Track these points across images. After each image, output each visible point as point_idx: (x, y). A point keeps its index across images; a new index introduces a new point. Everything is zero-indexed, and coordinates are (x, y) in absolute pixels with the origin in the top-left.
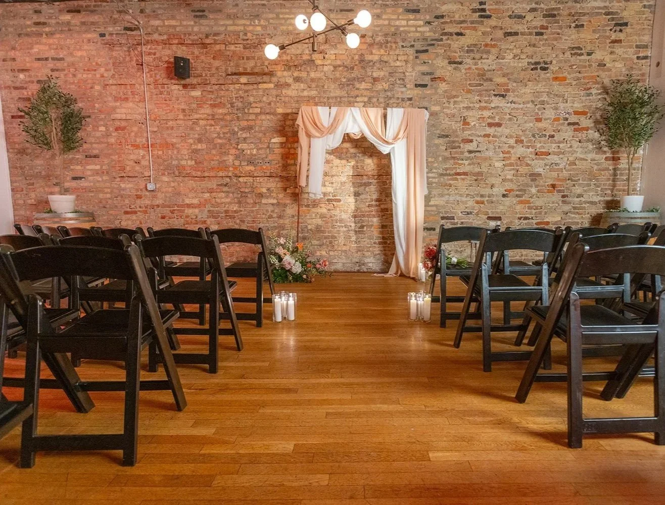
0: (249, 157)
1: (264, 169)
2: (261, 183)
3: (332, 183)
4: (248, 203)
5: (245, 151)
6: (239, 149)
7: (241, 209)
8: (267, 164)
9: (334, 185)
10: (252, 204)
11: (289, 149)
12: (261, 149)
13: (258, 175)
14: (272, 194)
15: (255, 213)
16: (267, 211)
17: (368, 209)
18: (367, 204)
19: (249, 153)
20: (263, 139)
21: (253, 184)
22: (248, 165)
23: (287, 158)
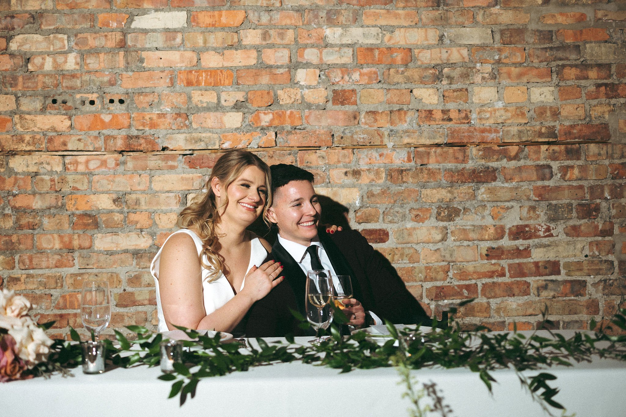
0: (48, 81)
1: (104, 125)
2: (91, 174)
3: (356, 173)
4: (41, 252)
5: (37, 60)
6: (12, 55)
7: (17, 273)
8: (116, 107)
9: (365, 179)
10: (59, 253)
11: (198, 52)
12: (95, 52)
13: (81, 146)
14: (133, 217)
15: (68, 288)
16: (114, 278)
17: (486, 265)
18: (485, 246)
19: (48, 65)
20: (101, 17)
21: (63, 180)
22: (43, 110)
23: (189, 83)
